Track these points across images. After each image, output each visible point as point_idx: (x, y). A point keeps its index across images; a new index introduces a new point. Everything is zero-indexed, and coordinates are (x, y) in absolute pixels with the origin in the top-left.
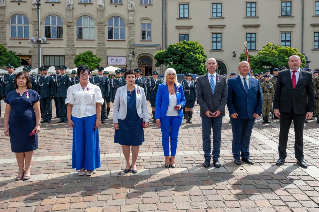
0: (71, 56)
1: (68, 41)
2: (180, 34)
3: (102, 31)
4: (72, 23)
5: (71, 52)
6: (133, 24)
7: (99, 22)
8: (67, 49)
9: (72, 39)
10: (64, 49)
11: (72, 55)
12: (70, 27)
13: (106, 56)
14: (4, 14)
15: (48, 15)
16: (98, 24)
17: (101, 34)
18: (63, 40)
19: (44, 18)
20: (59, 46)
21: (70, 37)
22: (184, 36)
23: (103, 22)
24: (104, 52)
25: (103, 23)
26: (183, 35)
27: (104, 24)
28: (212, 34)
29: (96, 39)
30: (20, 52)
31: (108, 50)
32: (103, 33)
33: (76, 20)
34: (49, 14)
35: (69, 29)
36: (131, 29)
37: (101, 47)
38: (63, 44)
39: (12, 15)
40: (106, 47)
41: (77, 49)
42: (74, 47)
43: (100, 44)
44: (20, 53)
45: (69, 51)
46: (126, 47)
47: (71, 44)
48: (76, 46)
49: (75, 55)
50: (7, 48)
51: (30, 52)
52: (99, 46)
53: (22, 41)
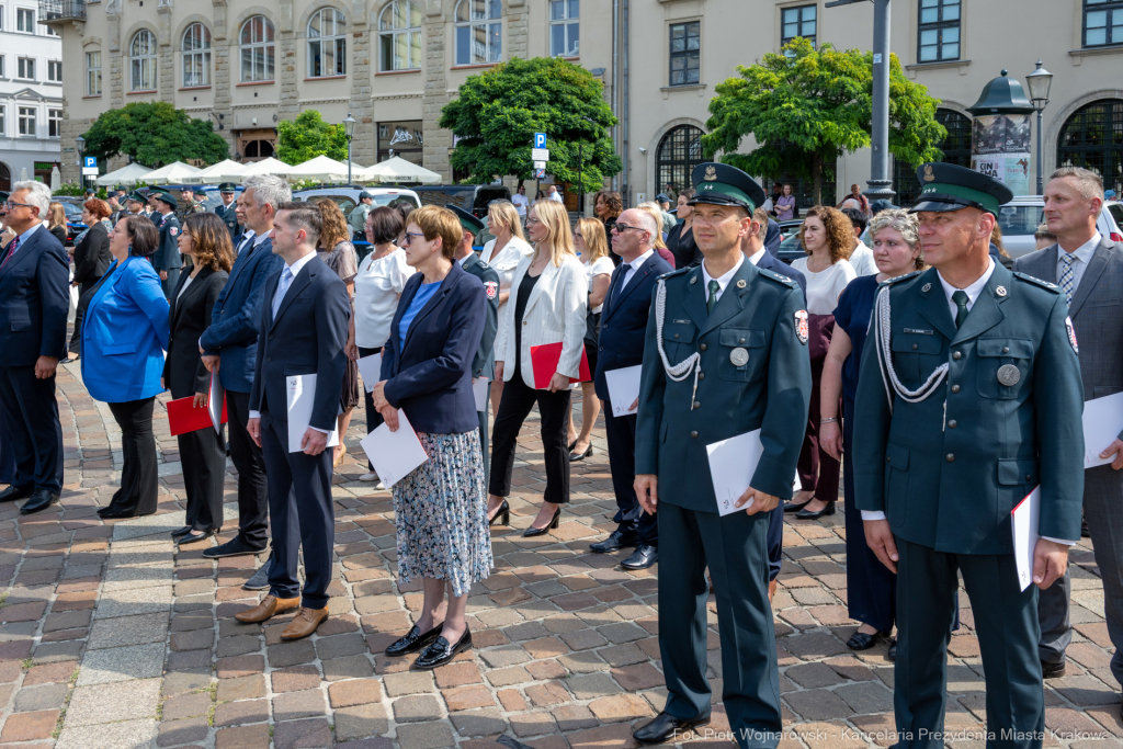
0: (361, 125)
1: (356, 82)
2: (671, 26)
3: (437, 39)
4: (364, 24)
5: (362, 113)
6: (522, 6)
7: (429, 13)
8: (355, 104)
9: (365, 75)
10: (345, 104)
11: (364, 122)
12: (359, 39)
14: (226, 20)
15: (313, 9)
16: (427, 19)
17: (435, 49)
18: (345, 77)
19: (305, 20)
20: (335, 98)
21: (359, 67)
22: (686, 31)
23: (437, 12)
25: (439, 15)
26: (682, 28)
27: (443, 17)
28: (783, 10)
29: (424, 70)
30: (255, 121)
32: (441, 48)
33: (375, 15)
34: (317, 7)
35: (358, 45)
36: (517, 23)
37: (436, 91)
38: (343, 89)
39: (242, 20)
40: (449, 91)
41: (377, 103)
42: (370, 98)
44: (255, 124)
45: (357, 110)
47: (363, 89)
48: (373, 95)
49: (370, 121)
50: (231, 110)
51: (275, 118)
52: (429, 91)
53: (260, 90)
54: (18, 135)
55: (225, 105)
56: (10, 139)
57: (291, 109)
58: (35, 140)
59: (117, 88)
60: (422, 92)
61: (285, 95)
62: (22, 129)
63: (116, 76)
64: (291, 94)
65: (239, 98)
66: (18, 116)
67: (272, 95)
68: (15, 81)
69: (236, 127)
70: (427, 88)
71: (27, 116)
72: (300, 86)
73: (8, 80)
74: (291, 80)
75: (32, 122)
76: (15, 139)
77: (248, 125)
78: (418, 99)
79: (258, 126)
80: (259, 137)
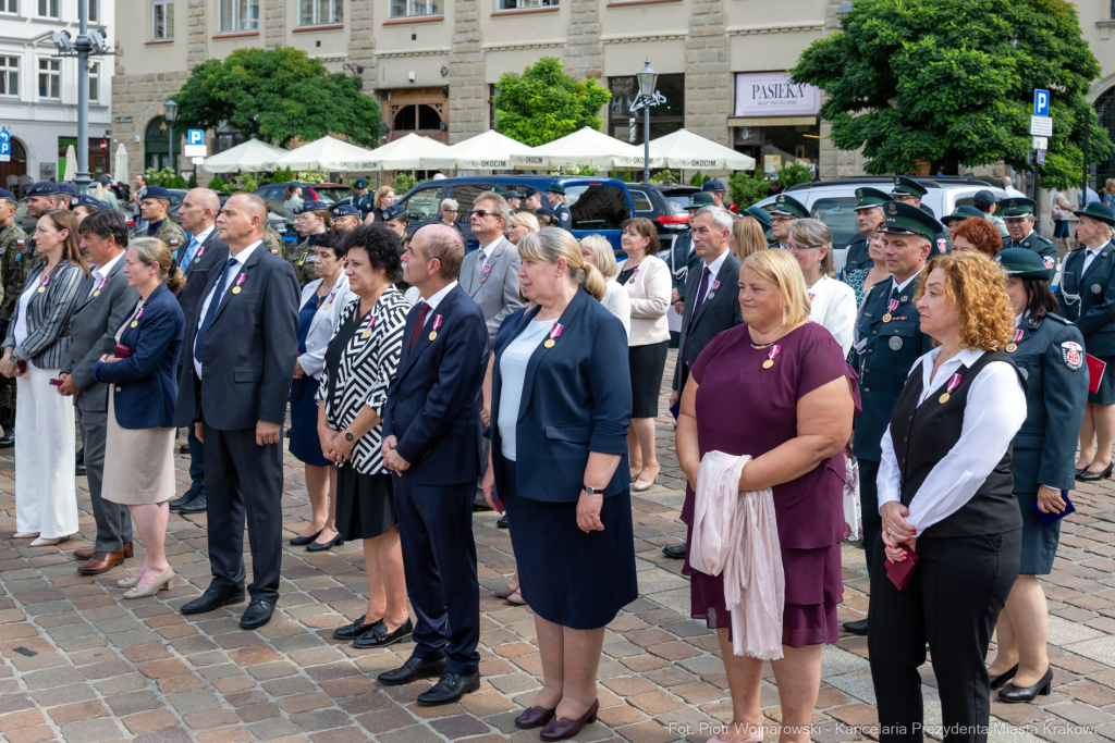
1: (577, 16)
5: (587, 64)
8: (574, 50)
9: (591, 5)
10: (560, 51)
11: (590, 77)
13: (728, 77)
18: (557, 10)
20: (542, 41)
24: (720, 55)
30: (412, 76)
31: (736, 41)
37: (707, 29)
40: (729, 28)
41: (610, 49)
42: (598, 41)
43: (703, 18)
44: (412, 81)
45: (578, 59)
46: (822, 22)
47: (587, 27)
48: (604, 37)
49: (599, 76)
50: (375, 59)
51: (444, 73)
52: (696, 29)
53: (420, 30)
54: (37, 98)
55: (366, 53)
56: (26, 104)
57: (470, 57)
58: (60, 106)
59: (199, 28)
60: (685, 31)
61: (462, 37)
62: (43, 91)
63: (197, 11)
64: (470, 35)
65: (388, 41)
66: (38, 71)
67: (439, 38)
68: (34, 21)
69: (383, 85)
70: (691, 25)
71: (49, 71)
72: (485, 22)
73: (24, 20)
74: (470, 15)
75: (56, 79)
76: (33, 104)
77: (402, 82)
78: (678, 42)
79: (418, 84)
80: (417, 101)
